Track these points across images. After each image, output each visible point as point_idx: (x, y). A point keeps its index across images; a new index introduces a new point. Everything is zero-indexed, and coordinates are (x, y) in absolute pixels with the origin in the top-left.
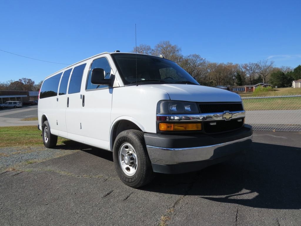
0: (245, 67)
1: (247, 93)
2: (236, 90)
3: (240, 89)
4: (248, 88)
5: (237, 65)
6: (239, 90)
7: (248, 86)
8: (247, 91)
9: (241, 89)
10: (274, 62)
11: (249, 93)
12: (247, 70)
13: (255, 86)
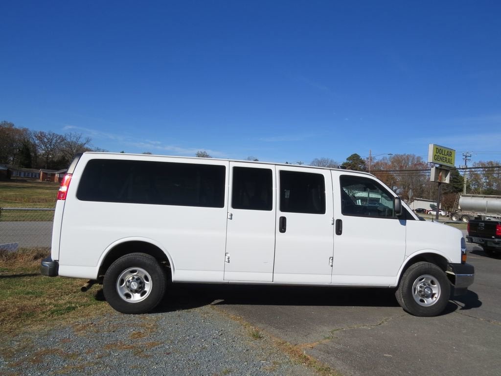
0: (41, 136)
1: (45, 184)
2: (20, 175)
3: (27, 174)
4: (46, 174)
5: (25, 130)
6: (24, 175)
7: (46, 171)
8: (43, 179)
9: (29, 174)
10: (91, 140)
11: (49, 184)
12: (44, 143)
13: (60, 174)
